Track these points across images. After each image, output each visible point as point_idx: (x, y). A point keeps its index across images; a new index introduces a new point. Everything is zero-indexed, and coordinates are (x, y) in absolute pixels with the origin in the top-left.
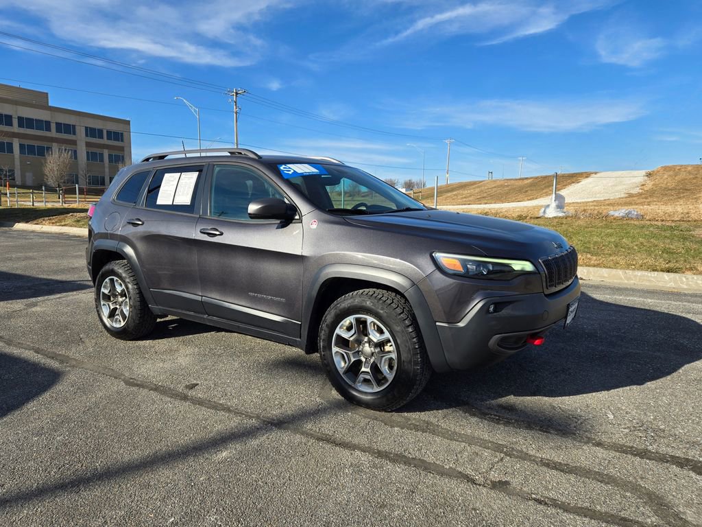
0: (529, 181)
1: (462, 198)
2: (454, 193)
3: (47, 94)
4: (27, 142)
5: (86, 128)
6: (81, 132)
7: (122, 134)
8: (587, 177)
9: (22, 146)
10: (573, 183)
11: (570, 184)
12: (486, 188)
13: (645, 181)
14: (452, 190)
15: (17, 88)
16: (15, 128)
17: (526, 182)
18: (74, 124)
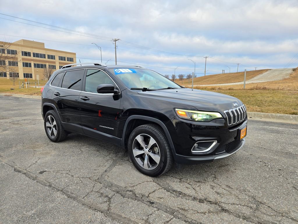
0: (240, 74)
1: (210, 82)
2: (207, 79)
3: (44, 43)
4: (36, 63)
5: (59, 57)
6: (57, 58)
7: (73, 59)
8: (266, 71)
9: (35, 65)
10: (260, 74)
11: (258, 75)
12: (221, 77)
13: (292, 73)
14: (207, 78)
15: (32, 41)
16: (32, 57)
17: (239, 74)
18: (54, 55)
